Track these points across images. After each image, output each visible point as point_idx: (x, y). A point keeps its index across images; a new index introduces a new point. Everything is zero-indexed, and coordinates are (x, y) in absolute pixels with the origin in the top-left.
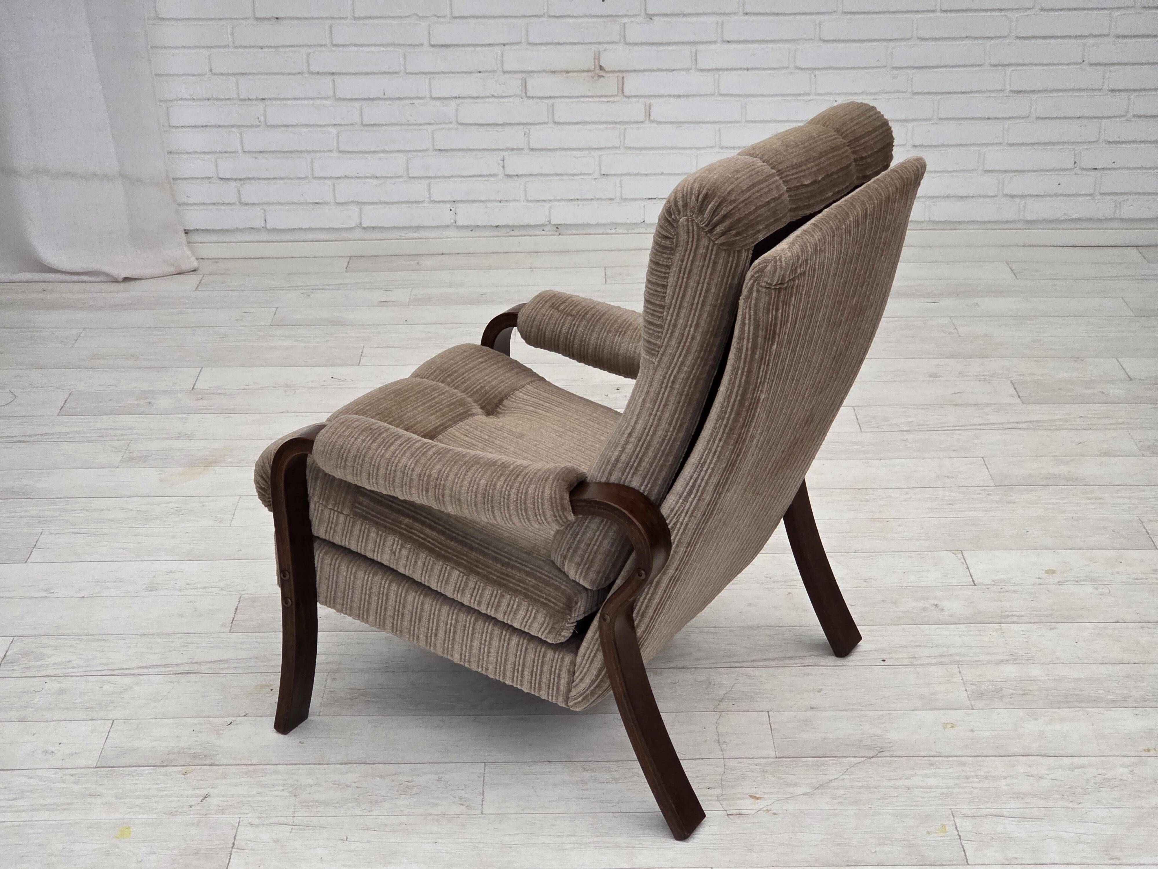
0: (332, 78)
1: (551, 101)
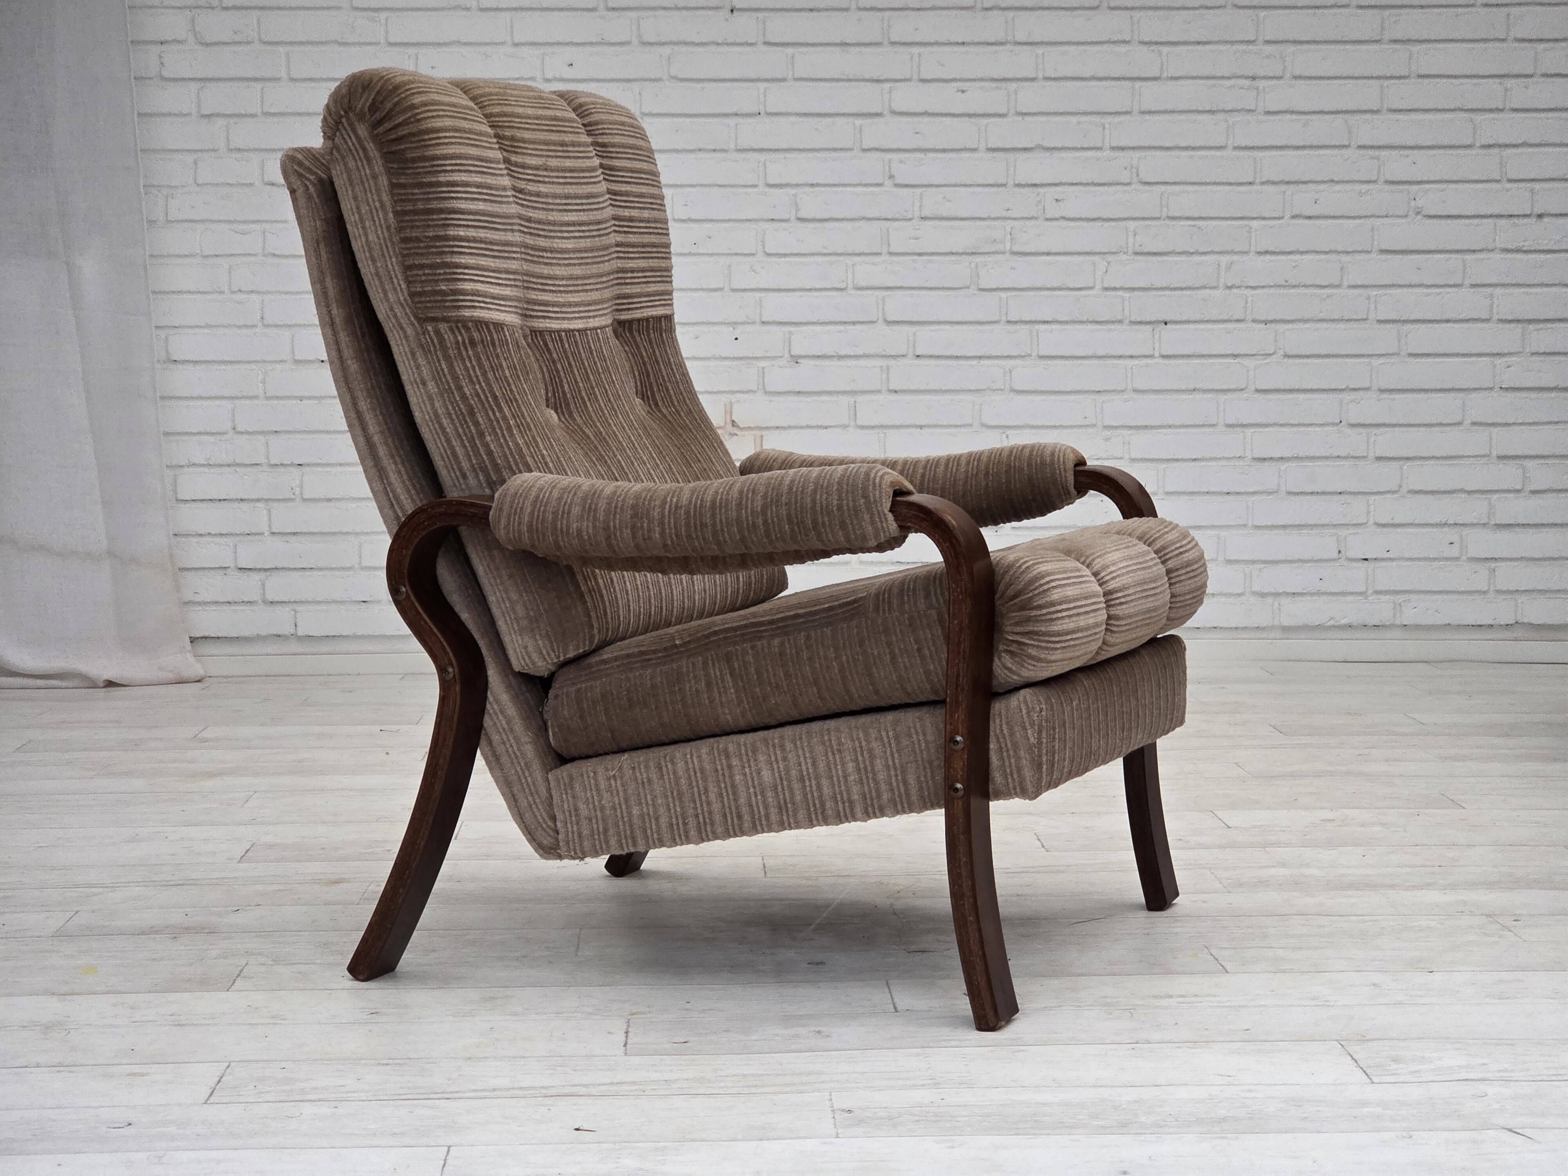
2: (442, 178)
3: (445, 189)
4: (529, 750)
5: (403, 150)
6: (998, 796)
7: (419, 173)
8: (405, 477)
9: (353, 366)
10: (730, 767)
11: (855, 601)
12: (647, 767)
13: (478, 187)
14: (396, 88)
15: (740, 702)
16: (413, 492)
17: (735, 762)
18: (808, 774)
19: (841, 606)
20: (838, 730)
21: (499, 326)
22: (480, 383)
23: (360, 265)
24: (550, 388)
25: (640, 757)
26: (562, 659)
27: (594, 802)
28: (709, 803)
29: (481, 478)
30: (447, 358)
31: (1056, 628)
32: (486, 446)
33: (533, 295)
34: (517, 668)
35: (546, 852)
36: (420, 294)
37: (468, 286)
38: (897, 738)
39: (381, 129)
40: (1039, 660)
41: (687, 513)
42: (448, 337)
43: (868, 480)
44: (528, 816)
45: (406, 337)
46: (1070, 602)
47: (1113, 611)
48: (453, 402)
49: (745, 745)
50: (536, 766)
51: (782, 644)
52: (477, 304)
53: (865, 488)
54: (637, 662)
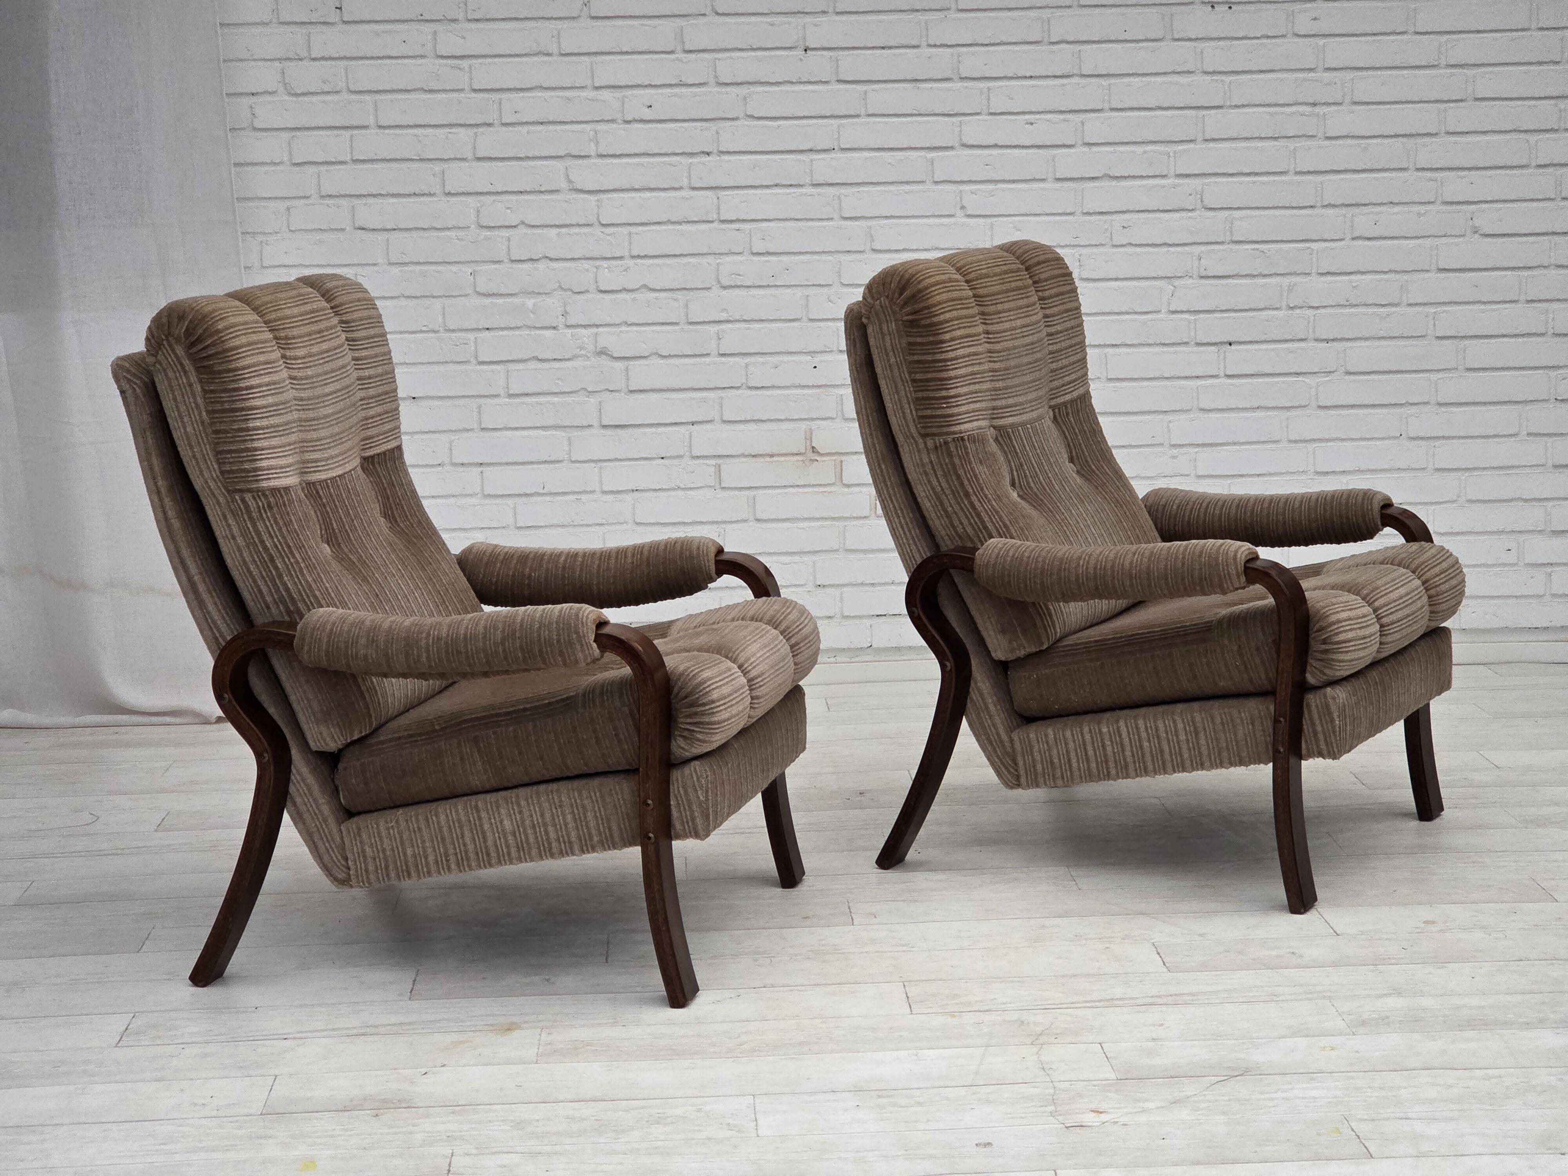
0: (480, 469)
1: (752, 493)
2: (242, 384)
3: (244, 392)
4: (326, 809)
5: (212, 365)
6: (678, 837)
7: (224, 382)
8: (220, 607)
9: (176, 524)
10: (480, 818)
11: (568, 698)
12: (417, 820)
13: (267, 385)
14: (205, 317)
15: (486, 772)
16: (227, 618)
17: (484, 815)
18: (538, 823)
19: (557, 702)
20: (558, 791)
21: (287, 489)
22: (277, 537)
23: (179, 449)
24: (323, 527)
25: (411, 811)
26: (349, 741)
27: (377, 846)
28: (465, 845)
29: (282, 608)
30: (251, 518)
31: (716, 719)
32: (284, 584)
33: (308, 456)
34: (314, 748)
35: (340, 884)
36: (229, 472)
37: (264, 464)
38: (602, 797)
39: (194, 350)
40: (704, 742)
41: (446, 643)
42: (252, 504)
43: (578, 620)
44: (326, 857)
45: (218, 503)
46: (725, 698)
47: (754, 694)
48: (258, 552)
49: (491, 803)
50: (331, 821)
51: (515, 731)
52: (271, 476)
53: (576, 626)
54: (406, 743)
